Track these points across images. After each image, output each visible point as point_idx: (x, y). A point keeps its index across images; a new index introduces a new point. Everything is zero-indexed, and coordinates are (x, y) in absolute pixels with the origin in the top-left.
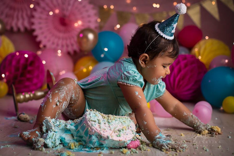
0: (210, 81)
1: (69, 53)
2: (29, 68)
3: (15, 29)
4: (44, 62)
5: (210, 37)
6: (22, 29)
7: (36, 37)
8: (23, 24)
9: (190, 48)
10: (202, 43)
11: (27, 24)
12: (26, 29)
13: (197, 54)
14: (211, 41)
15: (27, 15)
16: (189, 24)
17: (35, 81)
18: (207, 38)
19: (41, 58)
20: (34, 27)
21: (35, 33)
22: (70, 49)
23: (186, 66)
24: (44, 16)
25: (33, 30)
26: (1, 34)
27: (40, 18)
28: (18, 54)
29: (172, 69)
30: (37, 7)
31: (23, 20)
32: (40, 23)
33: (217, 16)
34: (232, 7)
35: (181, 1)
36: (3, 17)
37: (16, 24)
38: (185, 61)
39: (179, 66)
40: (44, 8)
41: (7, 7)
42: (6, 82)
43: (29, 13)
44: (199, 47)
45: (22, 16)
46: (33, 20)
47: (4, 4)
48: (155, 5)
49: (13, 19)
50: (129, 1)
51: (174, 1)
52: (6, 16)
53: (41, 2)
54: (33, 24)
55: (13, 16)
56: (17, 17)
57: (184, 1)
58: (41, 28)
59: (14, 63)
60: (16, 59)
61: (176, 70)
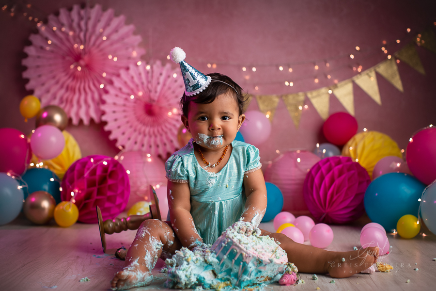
0: (377, 194)
1: (159, 156)
2: (110, 182)
3: (75, 121)
4: (128, 172)
5: (369, 130)
6: (86, 121)
7: (109, 132)
8: (87, 113)
9: (341, 146)
10: (358, 137)
11: (93, 114)
12: (92, 121)
13: (352, 156)
14: (370, 133)
15: (93, 99)
16: (339, 110)
17: (119, 200)
18: (365, 130)
19: (125, 167)
20: (104, 118)
21: (107, 128)
22: (161, 151)
23: (341, 173)
24: (120, 101)
25: (105, 123)
26: (61, 128)
27: (115, 104)
28: (92, 160)
29: (322, 178)
30: (109, 88)
31: (88, 106)
32: (114, 112)
33: (377, 98)
34: (398, 84)
35: (326, 77)
36: (56, 102)
37: (77, 114)
38: (340, 166)
39: (330, 173)
40: (120, 89)
41: (62, 87)
42: (75, 203)
43: (96, 96)
44: (354, 145)
45: (86, 101)
46: (103, 107)
47: (57, 82)
48: (287, 83)
49: (72, 106)
50: (247, 77)
51: (316, 77)
52: (61, 101)
53: (114, 79)
54: (103, 113)
55: (71, 101)
56: (78, 102)
57: (329, 77)
58: (116, 120)
59: (86, 175)
60: (88, 169)
61: (327, 179)
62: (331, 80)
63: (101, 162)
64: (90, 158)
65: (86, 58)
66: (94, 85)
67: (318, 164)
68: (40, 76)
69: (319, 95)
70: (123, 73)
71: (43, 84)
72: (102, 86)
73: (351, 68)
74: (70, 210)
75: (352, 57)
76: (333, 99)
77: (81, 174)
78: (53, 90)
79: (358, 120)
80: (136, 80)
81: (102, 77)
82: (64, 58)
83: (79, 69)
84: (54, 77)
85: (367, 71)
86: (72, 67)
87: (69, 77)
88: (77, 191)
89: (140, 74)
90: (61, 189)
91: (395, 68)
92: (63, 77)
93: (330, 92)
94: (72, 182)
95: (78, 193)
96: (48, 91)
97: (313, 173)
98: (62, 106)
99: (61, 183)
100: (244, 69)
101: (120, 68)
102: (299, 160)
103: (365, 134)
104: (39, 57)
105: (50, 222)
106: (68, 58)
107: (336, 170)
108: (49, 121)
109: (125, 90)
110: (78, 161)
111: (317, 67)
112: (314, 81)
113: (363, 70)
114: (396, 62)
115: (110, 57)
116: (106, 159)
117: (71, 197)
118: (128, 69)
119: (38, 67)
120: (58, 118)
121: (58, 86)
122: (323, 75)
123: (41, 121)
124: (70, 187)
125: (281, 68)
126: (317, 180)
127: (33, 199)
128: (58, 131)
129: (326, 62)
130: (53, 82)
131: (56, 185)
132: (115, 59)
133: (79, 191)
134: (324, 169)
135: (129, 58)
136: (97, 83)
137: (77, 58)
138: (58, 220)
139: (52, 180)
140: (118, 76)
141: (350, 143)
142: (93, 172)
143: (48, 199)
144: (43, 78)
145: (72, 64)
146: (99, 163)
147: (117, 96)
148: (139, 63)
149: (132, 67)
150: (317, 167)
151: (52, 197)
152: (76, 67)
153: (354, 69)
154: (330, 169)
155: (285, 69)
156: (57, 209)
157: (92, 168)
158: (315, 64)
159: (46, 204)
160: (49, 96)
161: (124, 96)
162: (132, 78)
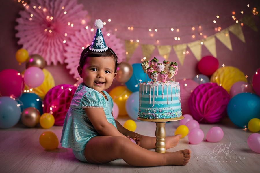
0: (235, 106)
3: (48, 63)
5: (226, 65)
6: (55, 63)
7: (69, 70)
8: (56, 58)
9: (210, 76)
10: (220, 70)
11: (60, 59)
12: (59, 63)
13: (218, 82)
14: (227, 68)
15: (59, 49)
16: (207, 54)
18: (224, 65)
20: (66, 61)
21: (68, 67)
23: (212, 94)
24: (76, 51)
25: (66, 64)
26: (42, 68)
27: (72, 52)
28: (62, 88)
29: (201, 96)
30: (69, 43)
31: (56, 54)
32: (72, 57)
33: (230, 47)
34: (242, 38)
35: (199, 34)
36: (36, 52)
37: (50, 59)
38: (212, 89)
39: (206, 94)
40: (76, 43)
41: (40, 43)
42: (53, 114)
43: (61, 48)
44: (218, 75)
45: (55, 51)
46: (66, 55)
47: (37, 40)
48: (176, 38)
49: (46, 54)
50: (152, 35)
51: (193, 34)
52: (40, 51)
53: (72, 37)
54: (66, 58)
55: (46, 51)
56: (50, 52)
57: (201, 34)
58: (73, 62)
59: (58, 97)
60: (60, 93)
61: (204, 97)
62: (202, 36)
63: (67, 89)
64: (60, 86)
65: (54, 24)
66: (60, 41)
67: (197, 87)
68: (26, 36)
69: (195, 46)
70: (77, 33)
71: (28, 41)
72: (64, 42)
73: (214, 28)
74: (49, 118)
75: (215, 22)
76: (204, 48)
77: (56, 97)
78: (34, 45)
79: (219, 60)
80: (85, 37)
81: (64, 36)
82: (40, 25)
83: (50, 31)
84: (35, 37)
85: (223, 31)
86: (46, 30)
87: (44, 37)
88: (53, 106)
89: (87, 34)
90: (43, 106)
91: (240, 28)
92: (40, 37)
93: (202, 43)
94: (50, 101)
95: (54, 108)
96: (31, 45)
97: (195, 93)
98: (41, 54)
99: (43, 102)
100: (150, 30)
101: (75, 30)
102: (186, 85)
103: (224, 68)
104: (25, 25)
105: (38, 126)
106: (43, 25)
107: (209, 91)
108: (34, 64)
109: (78, 44)
110: (53, 88)
111: (193, 29)
112: (191, 37)
113: (221, 30)
114: (241, 25)
115: (69, 24)
116: (70, 87)
117: (50, 110)
118: (80, 31)
119: (25, 30)
120: (39, 62)
121: (38, 42)
122: (197, 33)
123: (29, 64)
124: (49, 104)
125: (172, 29)
126: (198, 98)
127: (27, 112)
128: (40, 70)
129: (199, 25)
130: (34, 39)
131: (40, 103)
132: (72, 25)
133: (54, 106)
134: (202, 91)
135: (80, 24)
136: (61, 40)
137: (49, 25)
138: (42, 125)
139: (38, 100)
140: (74, 35)
141: (215, 74)
142: (63, 95)
143: (35, 111)
144: (28, 38)
145: (46, 28)
146: (66, 89)
147: (73, 47)
148: (87, 28)
149: (82, 30)
150: (198, 89)
151: (38, 110)
152: (48, 31)
153: (216, 29)
154: (205, 91)
155: (175, 30)
156: (41, 118)
157: (62, 93)
158: (192, 27)
159: (34, 115)
160: (32, 48)
161: (78, 48)
162: (83, 36)
